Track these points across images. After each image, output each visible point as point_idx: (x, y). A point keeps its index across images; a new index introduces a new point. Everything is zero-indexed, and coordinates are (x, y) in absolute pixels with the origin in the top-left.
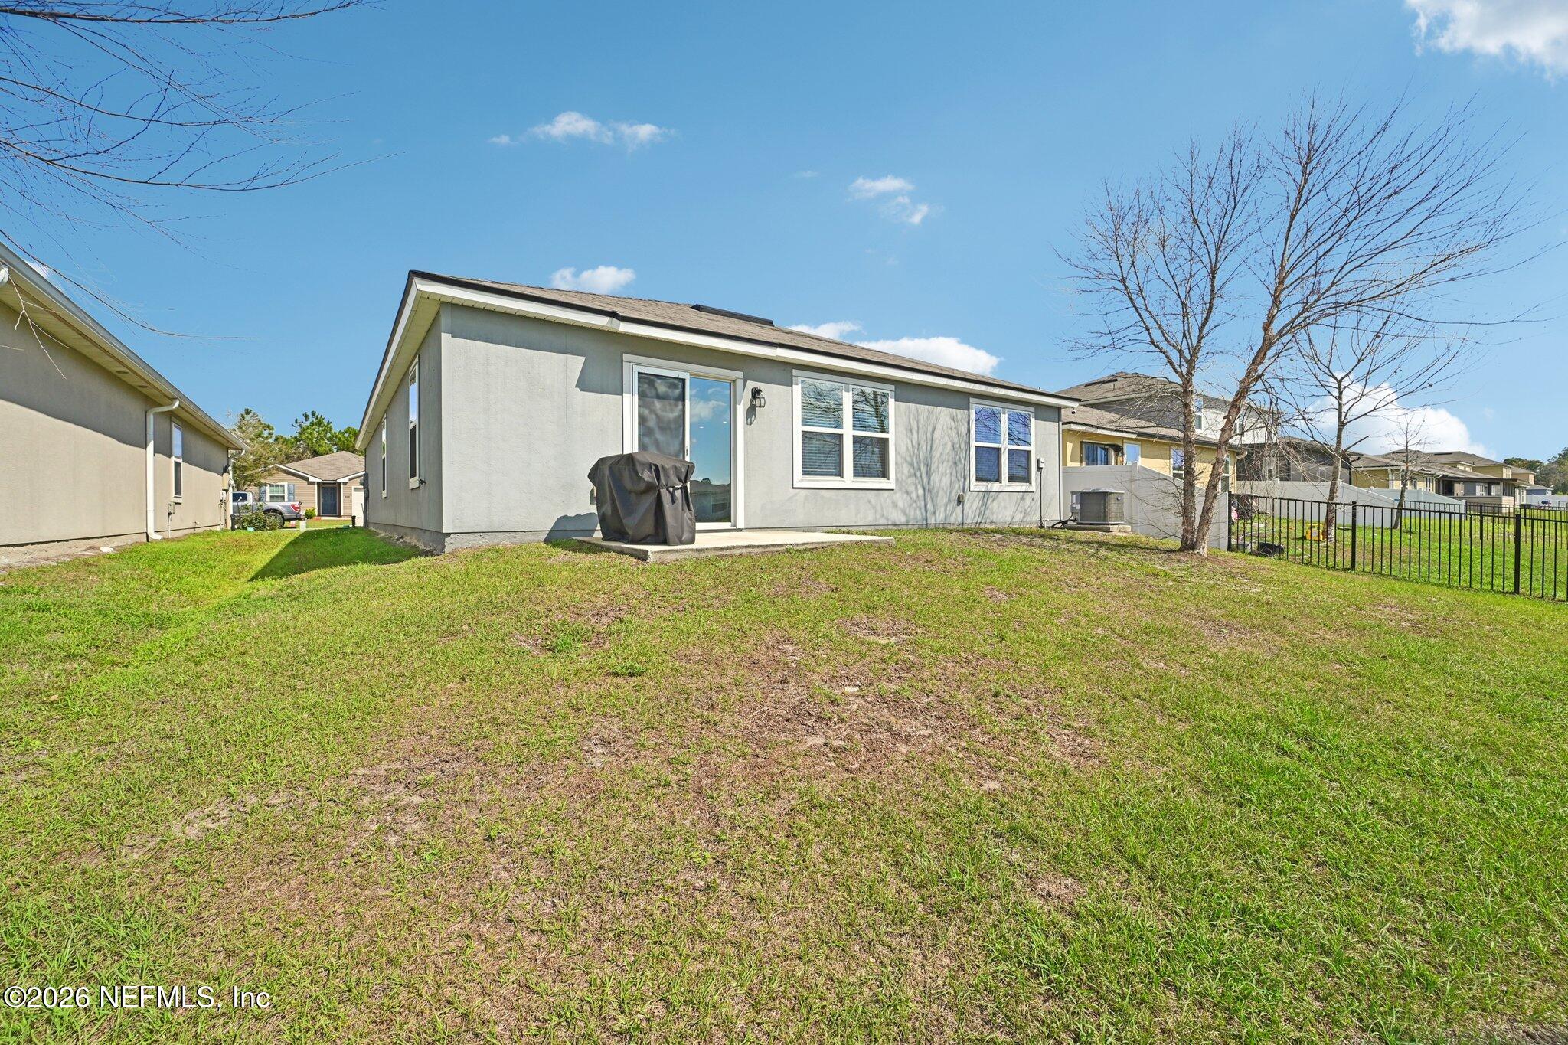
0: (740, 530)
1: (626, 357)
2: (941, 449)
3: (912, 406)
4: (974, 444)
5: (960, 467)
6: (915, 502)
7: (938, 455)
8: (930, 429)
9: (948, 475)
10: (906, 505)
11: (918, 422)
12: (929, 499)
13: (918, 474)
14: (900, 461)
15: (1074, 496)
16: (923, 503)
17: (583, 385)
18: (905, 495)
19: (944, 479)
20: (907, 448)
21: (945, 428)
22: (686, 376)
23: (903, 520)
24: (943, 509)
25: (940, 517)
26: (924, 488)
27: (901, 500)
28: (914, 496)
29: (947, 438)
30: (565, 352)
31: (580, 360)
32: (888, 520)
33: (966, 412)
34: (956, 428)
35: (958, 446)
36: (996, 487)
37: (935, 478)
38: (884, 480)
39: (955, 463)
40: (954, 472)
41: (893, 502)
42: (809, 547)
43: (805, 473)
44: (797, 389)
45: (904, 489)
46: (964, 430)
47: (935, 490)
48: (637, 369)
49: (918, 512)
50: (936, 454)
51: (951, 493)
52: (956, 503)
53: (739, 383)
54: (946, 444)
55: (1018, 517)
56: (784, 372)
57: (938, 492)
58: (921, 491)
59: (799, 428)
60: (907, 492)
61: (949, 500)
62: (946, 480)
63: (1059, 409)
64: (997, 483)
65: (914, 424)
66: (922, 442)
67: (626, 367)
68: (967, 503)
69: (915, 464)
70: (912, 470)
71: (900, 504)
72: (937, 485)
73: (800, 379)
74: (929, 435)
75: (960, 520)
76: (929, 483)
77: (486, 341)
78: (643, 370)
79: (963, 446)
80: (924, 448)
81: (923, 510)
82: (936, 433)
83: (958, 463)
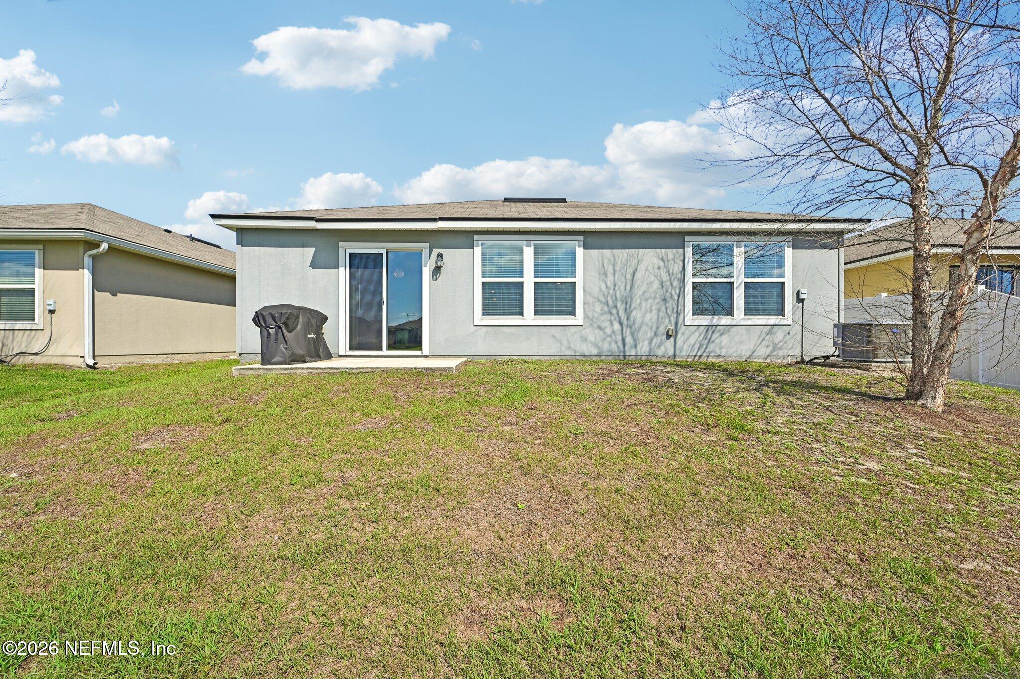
0: (427, 356)
1: (340, 244)
2: (644, 288)
3: (607, 252)
4: (690, 280)
5: (671, 304)
6: (610, 336)
7: (641, 293)
8: (630, 270)
9: (655, 312)
10: (598, 338)
11: (614, 266)
12: (627, 332)
13: (614, 311)
14: (590, 300)
15: (836, 329)
16: (619, 338)
17: (314, 265)
18: (597, 331)
19: (648, 316)
20: (600, 290)
21: (650, 268)
22: (384, 252)
23: (594, 351)
24: (646, 343)
25: (644, 349)
26: (621, 324)
27: (593, 335)
28: (608, 331)
29: (652, 278)
30: (304, 246)
31: (312, 250)
32: (575, 352)
33: (681, 251)
34: (665, 267)
35: (668, 283)
36: (725, 320)
37: (637, 315)
38: (573, 317)
39: (665, 300)
40: (664, 309)
41: (582, 337)
42: (363, 370)
43: (484, 314)
44: (478, 251)
45: (595, 325)
46: (677, 268)
47: (636, 326)
48: (349, 251)
49: (614, 346)
50: (638, 293)
51: (658, 328)
52: (664, 337)
53: (426, 253)
54: (651, 283)
55: (763, 351)
56: (466, 239)
57: (640, 328)
58: (617, 326)
59: (479, 280)
60: (599, 328)
61: (656, 334)
62: (651, 318)
63: (841, 233)
64: (729, 317)
65: (610, 269)
66: (619, 283)
67: (341, 251)
68: (680, 339)
69: (610, 303)
70: (606, 308)
71: (591, 338)
72: (639, 320)
73: (480, 242)
74: (629, 276)
75: (671, 352)
76: (628, 319)
77: (259, 246)
78: (352, 251)
79: (676, 283)
80: (622, 288)
81: (620, 344)
82: (638, 275)
83: (668, 299)
